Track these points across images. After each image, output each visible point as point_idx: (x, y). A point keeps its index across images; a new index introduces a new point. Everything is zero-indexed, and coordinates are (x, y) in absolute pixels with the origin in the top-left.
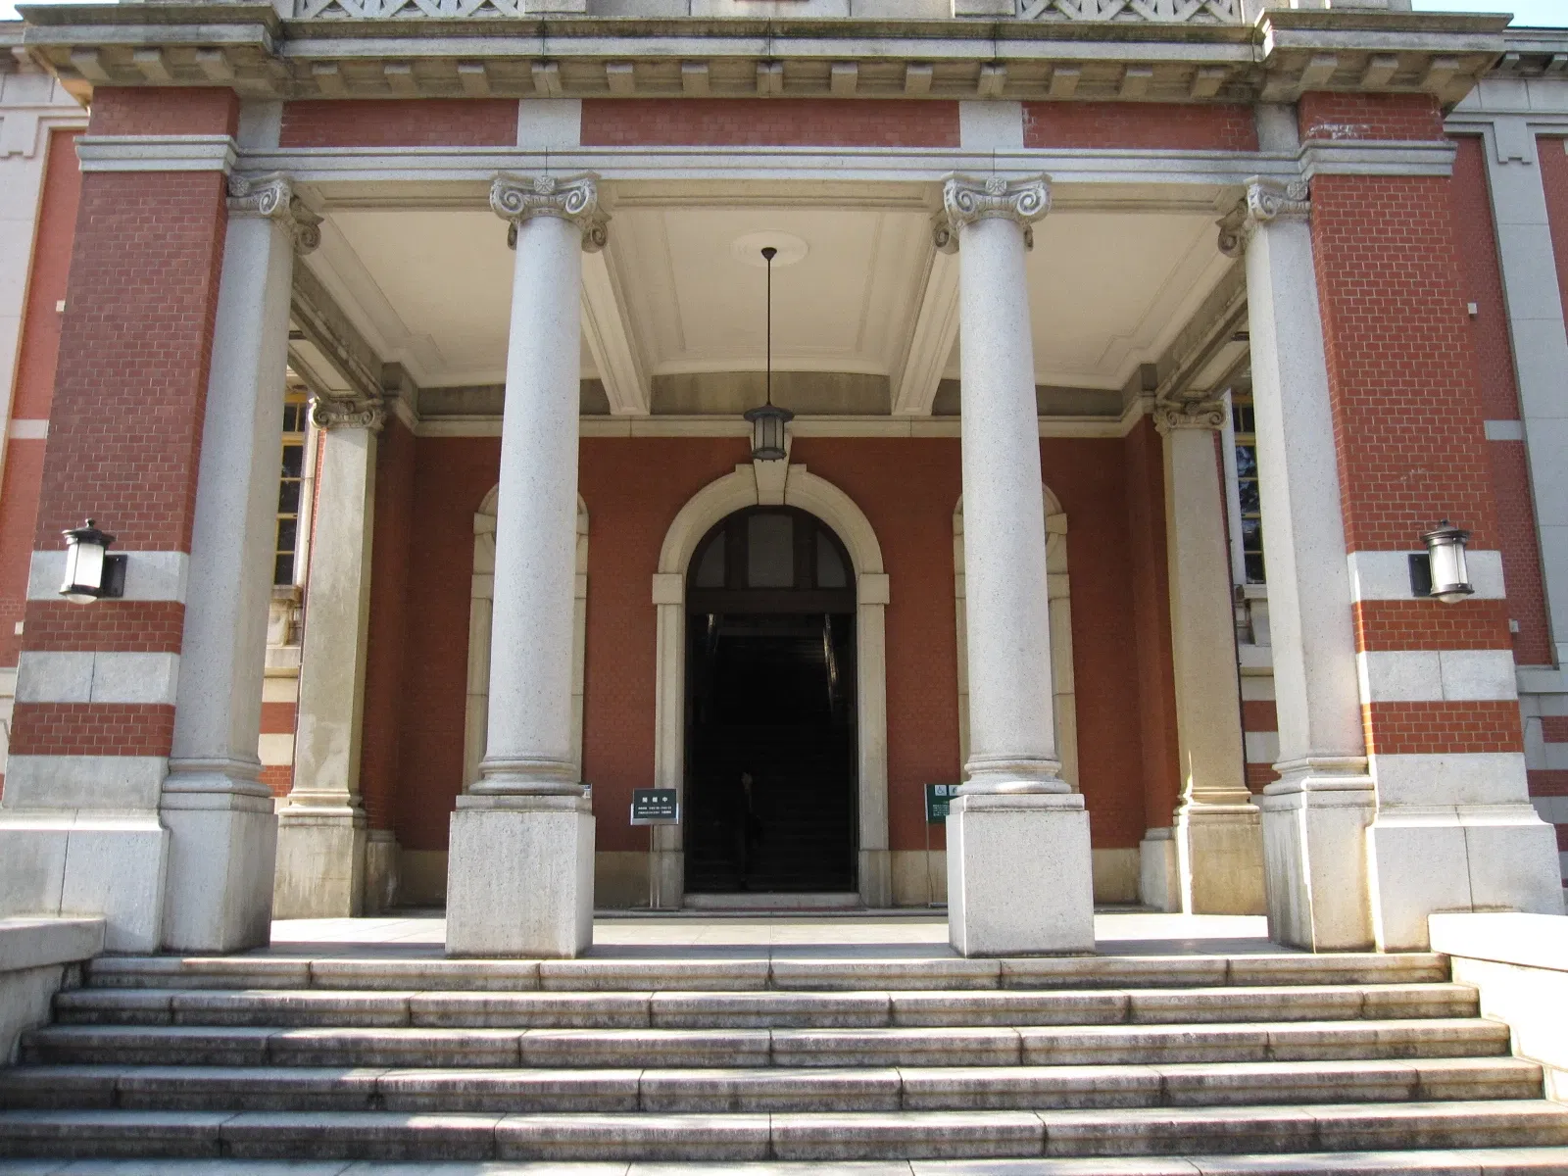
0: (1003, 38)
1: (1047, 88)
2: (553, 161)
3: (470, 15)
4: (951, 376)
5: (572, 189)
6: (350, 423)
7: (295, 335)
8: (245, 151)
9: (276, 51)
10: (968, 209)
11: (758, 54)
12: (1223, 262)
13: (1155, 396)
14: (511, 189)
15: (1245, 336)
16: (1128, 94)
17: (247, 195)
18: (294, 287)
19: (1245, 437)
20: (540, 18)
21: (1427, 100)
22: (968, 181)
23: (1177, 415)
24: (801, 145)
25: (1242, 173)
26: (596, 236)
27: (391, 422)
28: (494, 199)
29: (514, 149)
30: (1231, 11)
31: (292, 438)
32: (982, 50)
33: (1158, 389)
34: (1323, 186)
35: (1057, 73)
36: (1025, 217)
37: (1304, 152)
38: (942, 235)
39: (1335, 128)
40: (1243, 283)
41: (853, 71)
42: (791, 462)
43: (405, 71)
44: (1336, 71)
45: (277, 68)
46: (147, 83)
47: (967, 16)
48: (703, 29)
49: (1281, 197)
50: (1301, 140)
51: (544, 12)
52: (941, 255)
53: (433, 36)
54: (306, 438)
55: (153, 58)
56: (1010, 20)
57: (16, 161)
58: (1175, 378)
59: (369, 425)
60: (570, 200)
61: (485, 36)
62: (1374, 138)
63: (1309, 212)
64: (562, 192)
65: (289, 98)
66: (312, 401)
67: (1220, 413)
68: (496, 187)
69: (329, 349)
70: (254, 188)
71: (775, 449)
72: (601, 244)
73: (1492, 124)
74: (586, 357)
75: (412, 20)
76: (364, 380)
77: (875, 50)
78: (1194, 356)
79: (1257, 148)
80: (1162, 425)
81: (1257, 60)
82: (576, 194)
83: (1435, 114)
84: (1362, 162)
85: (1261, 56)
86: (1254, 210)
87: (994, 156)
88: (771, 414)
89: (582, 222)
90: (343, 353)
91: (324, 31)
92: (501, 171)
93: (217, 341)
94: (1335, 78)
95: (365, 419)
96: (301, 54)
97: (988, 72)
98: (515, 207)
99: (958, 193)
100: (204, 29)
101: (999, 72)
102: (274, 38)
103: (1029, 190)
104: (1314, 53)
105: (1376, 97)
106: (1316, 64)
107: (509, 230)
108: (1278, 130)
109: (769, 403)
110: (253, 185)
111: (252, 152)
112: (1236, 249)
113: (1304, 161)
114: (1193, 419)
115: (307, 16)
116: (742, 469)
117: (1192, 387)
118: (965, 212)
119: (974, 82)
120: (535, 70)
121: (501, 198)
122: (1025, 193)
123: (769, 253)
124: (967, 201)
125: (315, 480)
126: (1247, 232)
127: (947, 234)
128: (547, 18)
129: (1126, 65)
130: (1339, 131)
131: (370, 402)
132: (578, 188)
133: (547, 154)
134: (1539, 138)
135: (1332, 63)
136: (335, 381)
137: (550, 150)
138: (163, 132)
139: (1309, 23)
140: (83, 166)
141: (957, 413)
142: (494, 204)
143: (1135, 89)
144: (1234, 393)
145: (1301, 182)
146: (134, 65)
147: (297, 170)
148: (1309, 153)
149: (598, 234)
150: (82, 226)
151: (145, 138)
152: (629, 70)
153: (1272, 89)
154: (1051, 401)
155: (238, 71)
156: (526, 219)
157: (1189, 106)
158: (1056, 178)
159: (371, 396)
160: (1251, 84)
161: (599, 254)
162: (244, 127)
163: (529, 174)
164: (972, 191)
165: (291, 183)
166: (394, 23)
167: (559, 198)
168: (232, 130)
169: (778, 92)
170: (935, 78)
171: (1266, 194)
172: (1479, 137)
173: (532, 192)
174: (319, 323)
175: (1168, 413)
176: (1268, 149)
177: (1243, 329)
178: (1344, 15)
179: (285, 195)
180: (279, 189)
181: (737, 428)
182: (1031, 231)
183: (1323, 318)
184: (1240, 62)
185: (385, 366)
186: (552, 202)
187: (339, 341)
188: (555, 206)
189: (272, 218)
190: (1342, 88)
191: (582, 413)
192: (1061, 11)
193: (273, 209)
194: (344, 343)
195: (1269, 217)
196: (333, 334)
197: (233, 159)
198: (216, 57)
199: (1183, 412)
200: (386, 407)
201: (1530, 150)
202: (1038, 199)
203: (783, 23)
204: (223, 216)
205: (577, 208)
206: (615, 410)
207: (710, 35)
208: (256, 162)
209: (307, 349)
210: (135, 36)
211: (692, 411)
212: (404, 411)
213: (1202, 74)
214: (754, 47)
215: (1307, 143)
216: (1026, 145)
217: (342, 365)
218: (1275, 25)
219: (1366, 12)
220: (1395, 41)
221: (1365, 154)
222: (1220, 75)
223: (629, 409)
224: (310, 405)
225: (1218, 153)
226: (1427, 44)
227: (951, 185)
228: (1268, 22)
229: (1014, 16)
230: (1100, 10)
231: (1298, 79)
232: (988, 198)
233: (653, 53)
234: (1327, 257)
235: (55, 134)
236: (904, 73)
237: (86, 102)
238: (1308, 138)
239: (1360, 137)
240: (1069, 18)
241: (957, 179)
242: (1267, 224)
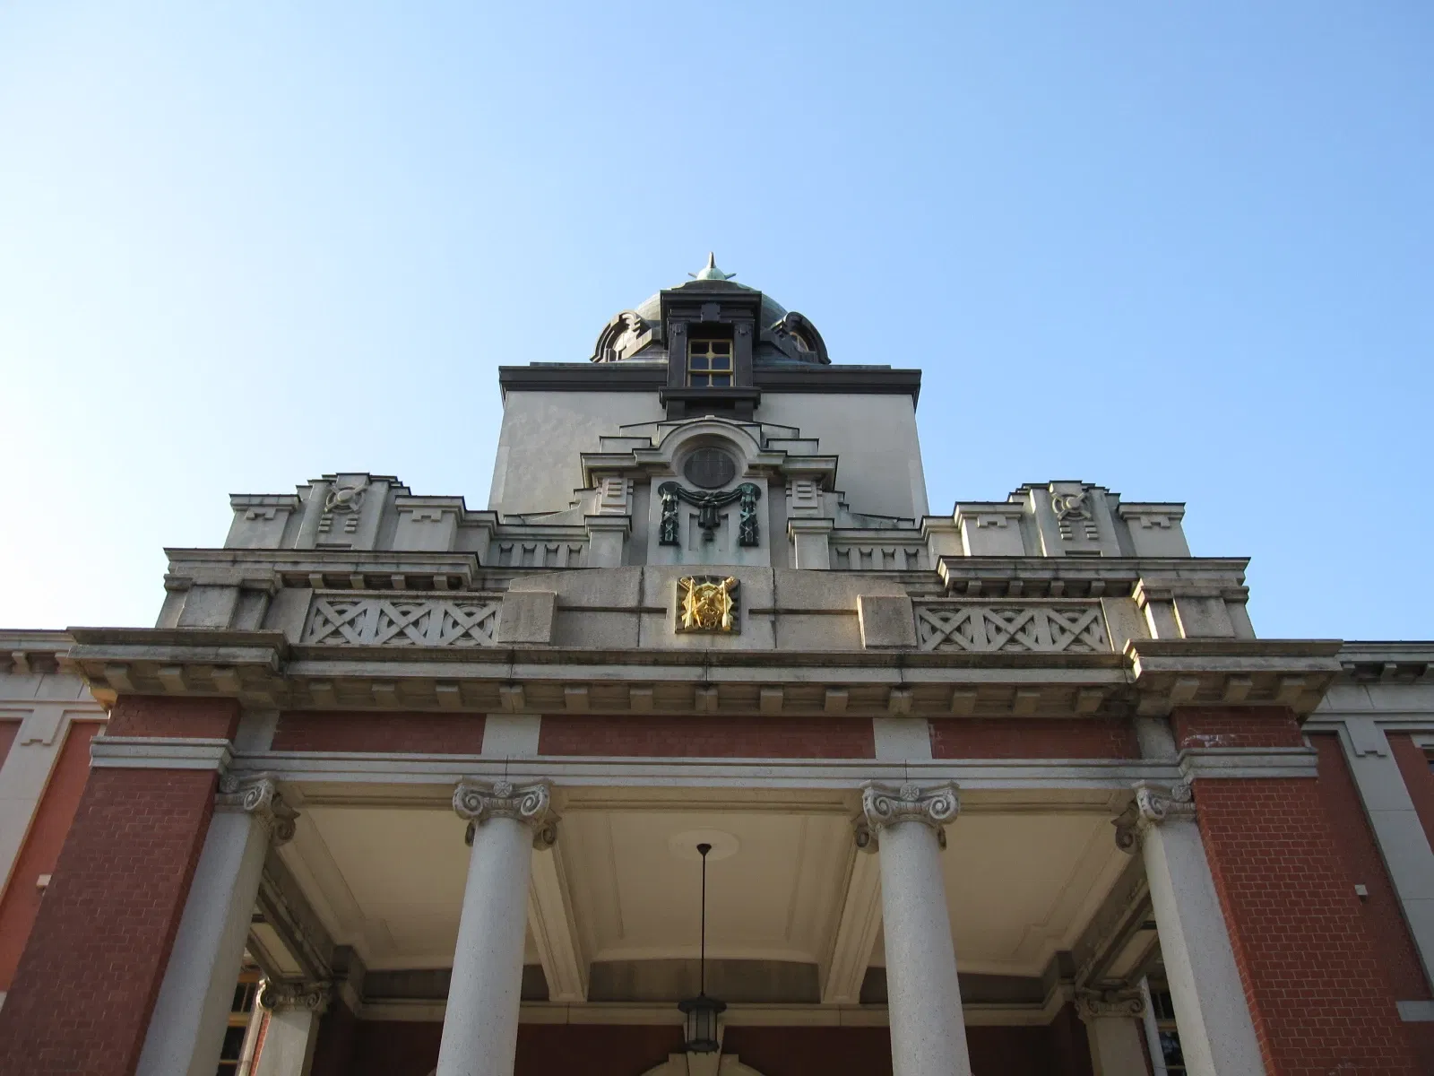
0: (909, 666)
1: (949, 707)
2: (512, 768)
3: (451, 644)
4: (876, 964)
5: (528, 793)
6: (295, 1005)
7: (257, 919)
8: (240, 753)
9: (281, 669)
10: (885, 813)
11: (696, 679)
12: (1121, 858)
13: (1074, 984)
14: (472, 792)
15: (1152, 925)
16: (1018, 712)
17: (235, 792)
18: (263, 873)
19: (1166, 1024)
20: (510, 647)
21: (1283, 712)
22: (885, 788)
23: (1097, 1002)
24: (733, 756)
25: (1130, 778)
26: (546, 835)
27: (335, 1005)
28: (457, 801)
29: (478, 757)
30: (1101, 641)
31: (237, 1019)
32: (891, 676)
33: (1076, 977)
34: (1203, 789)
35: (957, 695)
36: (938, 820)
37: (1183, 759)
38: (863, 837)
39: (1207, 737)
40: (1144, 875)
41: (779, 694)
42: (723, 1052)
43: (390, 688)
44: (1199, 689)
45: (280, 683)
46: (164, 694)
47: (876, 647)
48: (650, 659)
49: (1168, 799)
50: (1178, 749)
51: (514, 642)
52: (861, 854)
53: (416, 661)
54: (250, 1020)
55: (176, 672)
56: (913, 651)
57: (36, 747)
58: (1091, 967)
59: (314, 1008)
60: (525, 804)
61: (461, 661)
62: (1242, 745)
63: (1195, 812)
64: (519, 795)
65: (285, 708)
66: (261, 982)
67: (1140, 1003)
68: (459, 790)
69: (286, 933)
70: (243, 786)
71: (708, 1042)
72: (551, 842)
73: (1343, 722)
74: (530, 944)
75: (401, 647)
76: (316, 963)
77: (798, 677)
78: (1106, 945)
79: (1140, 757)
80: (1084, 1013)
81: (1129, 682)
82: (530, 798)
83: (1293, 724)
84: (1235, 767)
85: (1132, 677)
86: (1145, 811)
87: (906, 766)
88: (706, 1005)
89: (534, 823)
90: (299, 936)
91: (324, 654)
92: (466, 776)
93: (182, 928)
94: (1199, 696)
95: (311, 1002)
96: (302, 673)
97: (897, 694)
98: (472, 809)
99: (875, 799)
100: (223, 651)
101: (906, 694)
102: (281, 658)
103: (938, 796)
104: (1177, 675)
105: (1237, 710)
106: (1180, 684)
107: (468, 828)
108: (1158, 741)
109: (702, 993)
110: (242, 783)
111: (246, 754)
112: (1133, 846)
113: (1183, 767)
114: (1113, 1007)
115: (311, 642)
116: (675, 1059)
117: (1109, 974)
118: (882, 816)
119: (885, 702)
120: (503, 690)
121: (463, 800)
122: (937, 799)
123: (704, 849)
124: (884, 807)
125: (251, 1065)
126: (1142, 830)
127: (867, 835)
128: (516, 647)
129: (1017, 687)
130: (1210, 741)
131: (318, 984)
132: (533, 793)
133: (507, 762)
134: (1388, 733)
135: (1195, 683)
136: (287, 963)
137: (510, 758)
138: (170, 735)
139: (1169, 651)
140: (93, 763)
141: (884, 1001)
142: (456, 806)
143: (1026, 707)
144: (1150, 978)
145: (1183, 786)
146: (158, 678)
147: (282, 771)
148: (1187, 759)
149: (549, 834)
150: (79, 816)
151: (153, 740)
152: (583, 691)
153: (1145, 705)
154: (974, 989)
155: (246, 685)
156: (483, 819)
157: (1075, 721)
158: (963, 785)
159: (319, 978)
160: (1128, 701)
161: (548, 852)
162: (241, 732)
163: (492, 779)
164: (887, 797)
165: (276, 782)
166: (385, 649)
167: (516, 802)
168: (231, 735)
169: (713, 710)
170: (850, 699)
171: (1154, 796)
172: (1334, 734)
173: (491, 795)
174: (282, 910)
175: (1089, 1001)
176: (1153, 757)
177: (1149, 919)
178: (1199, 644)
179: (268, 793)
180: (264, 788)
181: (670, 1016)
182: (944, 832)
183: (1224, 912)
184: (1115, 683)
185: (338, 949)
186: (509, 805)
187: (297, 924)
188: (511, 808)
189: (253, 814)
190: (1207, 703)
191: (523, 998)
192: (956, 643)
193: (255, 805)
194: (302, 926)
195: (1160, 817)
196: (293, 920)
197: (228, 759)
198: (229, 674)
199: (1103, 1000)
200: (334, 990)
201: (1383, 745)
202: (948, 804)
203: (719, 654)
204: (210, 809)
205: (530, 811)
206: (553, 997)
207: (656, 663)
208: (249, 763)
209: (267, 933)
210: (163, 654)
211: (629, 998)
212: (349, 994)
213: (1083, 694)
214: (692, 674)
215: (1183, 752)
216: (934, 757)
217: (296, 948)
218: (1140, 653)
219: (1216, 641)
220: (1246, 664)
221: (1236, 759)
222: (1100, 694)
223: (566, 996)
224: (259, 987)
225: (1105, 761)
226: (1274, 666)
227: (869, 792)
228: (1134, 651)
229: (916, 647)
230: (989, 641)
231: (1167, 696)
232: (903, 804)
233: (605, 678)
234: (1218, 854)
235: (75, 725)
236: (824, 695)
237: (108, 706)
238: (1184, 747)
239: (1230, 746)
240: (964, 649)
241: (874, 787)
242: (1159, 824)
